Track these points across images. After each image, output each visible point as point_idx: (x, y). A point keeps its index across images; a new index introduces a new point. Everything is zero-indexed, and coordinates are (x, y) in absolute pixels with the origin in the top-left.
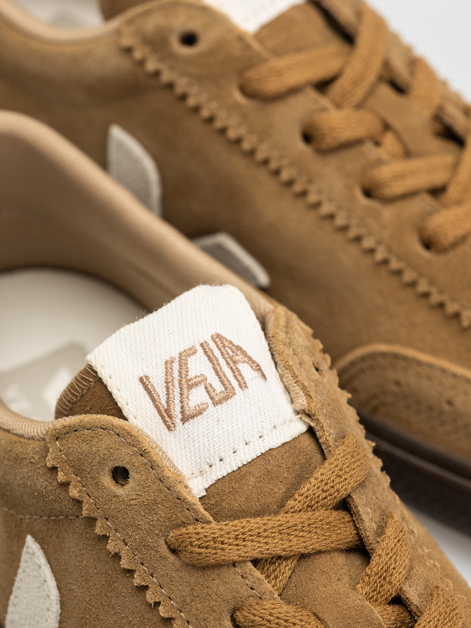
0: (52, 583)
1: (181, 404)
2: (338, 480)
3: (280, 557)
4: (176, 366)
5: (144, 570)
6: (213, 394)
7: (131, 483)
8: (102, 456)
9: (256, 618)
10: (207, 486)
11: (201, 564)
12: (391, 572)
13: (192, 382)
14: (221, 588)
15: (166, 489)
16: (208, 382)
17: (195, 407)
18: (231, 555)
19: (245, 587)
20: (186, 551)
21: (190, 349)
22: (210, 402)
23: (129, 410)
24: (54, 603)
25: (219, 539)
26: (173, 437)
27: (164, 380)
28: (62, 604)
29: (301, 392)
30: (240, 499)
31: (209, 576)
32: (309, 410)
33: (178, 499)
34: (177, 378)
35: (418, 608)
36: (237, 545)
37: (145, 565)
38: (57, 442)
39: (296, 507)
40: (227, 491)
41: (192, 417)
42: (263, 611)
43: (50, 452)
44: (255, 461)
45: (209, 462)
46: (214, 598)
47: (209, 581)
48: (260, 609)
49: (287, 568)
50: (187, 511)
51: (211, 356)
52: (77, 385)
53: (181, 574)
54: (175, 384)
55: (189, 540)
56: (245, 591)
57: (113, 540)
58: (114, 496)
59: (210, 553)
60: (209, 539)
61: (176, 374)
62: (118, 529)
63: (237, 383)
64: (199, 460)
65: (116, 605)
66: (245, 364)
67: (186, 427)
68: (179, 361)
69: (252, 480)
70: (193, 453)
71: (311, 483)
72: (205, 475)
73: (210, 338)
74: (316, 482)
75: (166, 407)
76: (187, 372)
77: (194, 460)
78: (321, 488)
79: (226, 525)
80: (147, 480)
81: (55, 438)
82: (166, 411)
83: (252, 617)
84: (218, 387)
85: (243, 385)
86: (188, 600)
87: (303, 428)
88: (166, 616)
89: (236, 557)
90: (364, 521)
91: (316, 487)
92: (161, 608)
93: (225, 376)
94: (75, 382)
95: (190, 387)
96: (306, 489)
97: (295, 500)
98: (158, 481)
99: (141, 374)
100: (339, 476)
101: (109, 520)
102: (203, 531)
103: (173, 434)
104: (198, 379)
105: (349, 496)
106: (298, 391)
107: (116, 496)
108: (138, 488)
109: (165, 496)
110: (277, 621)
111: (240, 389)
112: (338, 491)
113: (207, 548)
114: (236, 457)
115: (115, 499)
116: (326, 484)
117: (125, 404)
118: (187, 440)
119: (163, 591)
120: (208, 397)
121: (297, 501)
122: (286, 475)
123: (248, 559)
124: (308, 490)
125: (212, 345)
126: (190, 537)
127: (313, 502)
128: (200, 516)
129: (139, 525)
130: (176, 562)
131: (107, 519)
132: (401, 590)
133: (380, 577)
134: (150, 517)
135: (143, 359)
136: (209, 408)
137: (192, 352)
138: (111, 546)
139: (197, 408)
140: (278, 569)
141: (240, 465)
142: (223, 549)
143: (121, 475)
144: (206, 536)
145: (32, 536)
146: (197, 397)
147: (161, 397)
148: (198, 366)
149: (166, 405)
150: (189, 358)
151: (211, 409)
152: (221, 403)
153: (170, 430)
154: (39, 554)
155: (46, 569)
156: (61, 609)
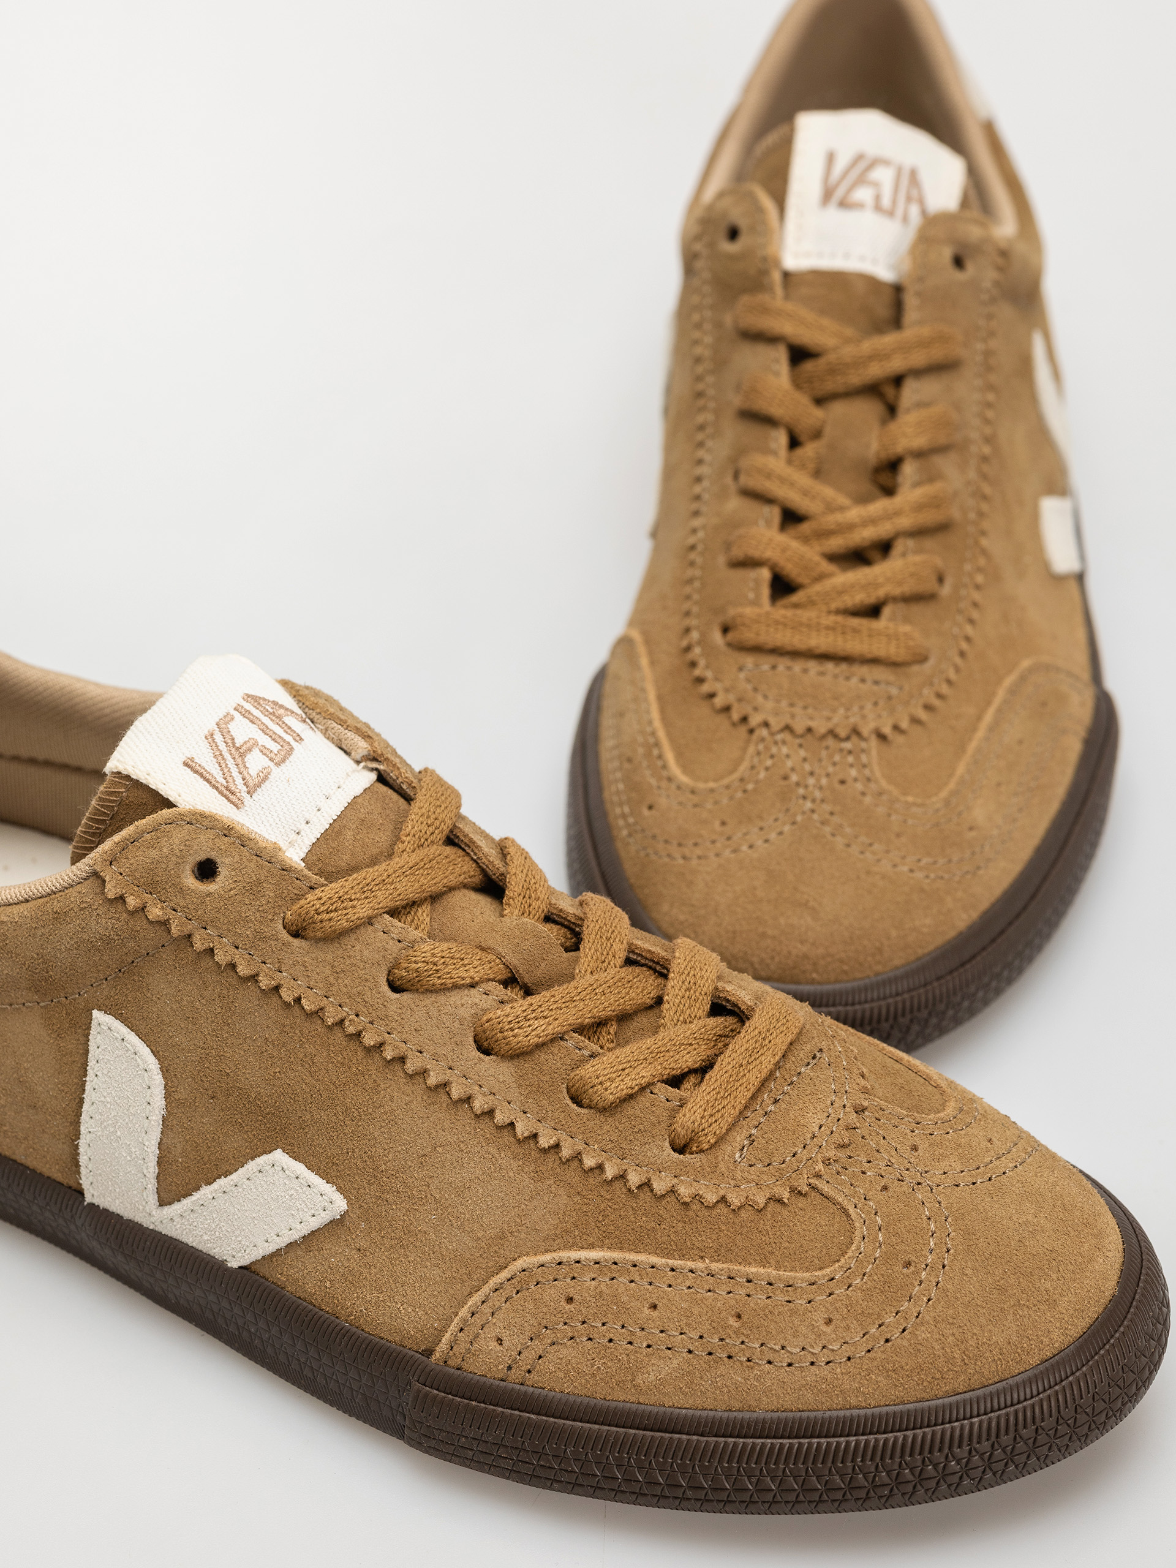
0: (145, 1051)
1: (241, 776)
2: (438, 810)
3: (414, 903)
4: (218, 738)
5: (269, 968)
6: (272, 755)
7: (223, 872)
8: (179, 855)
9: (420, 965)
10: (303, 855)
11: (335, 930)
12: (534, 887)
13: (244, 748)
14: (366, 953)
15: (267, 863)
16: (260, 744)
17: (258, 774)
18: (364, 910)
19: (391, 942)
20: (314, 923)
21: (225, 717)
22: (271, 764)
23: (184, 801)
24: (155, 1073)
25: (345, 897)
26: (245, 815)
27: (213, 755)
28: (165, 1071)
29: (357, 736)
30: (345, 857)
31: (347, 945)
32: (374, 751)
33: (283, 870)
34: (225, 750)
35: (576, 916)
36: (366, 898)
37: (267, 961)
38: (113, 867)
39: (408, 849)
40: (328, 853)
41: (259, 786)
42: (423, 955)
43: (107, 881)
44: (344, 813)
45: (295, 829)
46: (362, 967)
47: (349, 950)
48: (420, 953)
49: (424, 914)
50: (298, 882)
51: (251, 717)
52: (102, 806)
53: (314, 955)
54: (225, 757)
55: (314, 908)
56: (394, 948)
57: (220, 949)
58: (207, 896)
59: (341, 915)
60: (334, 900)
61: (222, 746)
62: (222, 934)
63: (291, 737)
64: (283, 831)
65: (242, 1029)
66: (290, 717)
67: (256, 799)
68: (220, 731)
69: (349, 834)
70: (274, 824)
71: (412, 820)
72: (295, 844)
73: (242, 700)
74: (417, 818)
75: (225, 784)
76: (233, 739)
77: (278, 832)
78: (425, 823)
79: (346, 881)
80: (241, 860)
81: (108, 863)
82: (227, 788)
83: (414, 966)
84: (275, 747)
85: (299, 739)
86: (331, 979)
87: (373, 776)
88: (313, 1008)
89: (370, 912)
90: (481, 847)
91: (419, 822)
92: (303, 1001)
93: (274, 733)
94: (98, 805)
95: (242, 756)
96: (410, 827)
97: (403, 842)
98: (255, 857)
99: (184, 759)
100: (438, 806)
101: (208, 928)
102: (324, 894)
103: (244, 811)
104: (248, 744)
105: (455, 826)
106: (353, 737)
107: (209, 894)
108: (233, 873)
109: (269, 872)
110: (443, 960)
111: (297, 743)
112: (443, 821)
113: (336, 910)
114: (323, 814)
115: (208, 899)
116: (428, 817)
117: (177, 797)
118: (262, 812)
119: (299, 982)
120: (267, 759)
121: (406, 843)
122: (381, 821)
123: (383, 911)
124: (413, 828)
125: (248, 706)
126: (313, 905)
127: (423, 840)
128: (314, 881)
129: (247, 917)
130: (303, 943)
131: (205, 928)
132: (550, 904)
133: (524, 897)
134: (258, 902)
135: (178, 742)
136: (274, 770)
137: (228, 718)
138: (220, 957)
139: (261, 774)
140: (416, 918)
141: (332, 821)
142: (354, 907)
143: (206, 870)
144: (329, 898)
145: (100, 1010)
146: (256, 762)
147: (215, 775)
148: (242, 730)
149: (224, 782)
150: (229, 726)
151: (275, 771)
152: (283, 761)
153: (238, 808)
154: (117, 1024)
155: (132, 1038)
156: (165, 1078)
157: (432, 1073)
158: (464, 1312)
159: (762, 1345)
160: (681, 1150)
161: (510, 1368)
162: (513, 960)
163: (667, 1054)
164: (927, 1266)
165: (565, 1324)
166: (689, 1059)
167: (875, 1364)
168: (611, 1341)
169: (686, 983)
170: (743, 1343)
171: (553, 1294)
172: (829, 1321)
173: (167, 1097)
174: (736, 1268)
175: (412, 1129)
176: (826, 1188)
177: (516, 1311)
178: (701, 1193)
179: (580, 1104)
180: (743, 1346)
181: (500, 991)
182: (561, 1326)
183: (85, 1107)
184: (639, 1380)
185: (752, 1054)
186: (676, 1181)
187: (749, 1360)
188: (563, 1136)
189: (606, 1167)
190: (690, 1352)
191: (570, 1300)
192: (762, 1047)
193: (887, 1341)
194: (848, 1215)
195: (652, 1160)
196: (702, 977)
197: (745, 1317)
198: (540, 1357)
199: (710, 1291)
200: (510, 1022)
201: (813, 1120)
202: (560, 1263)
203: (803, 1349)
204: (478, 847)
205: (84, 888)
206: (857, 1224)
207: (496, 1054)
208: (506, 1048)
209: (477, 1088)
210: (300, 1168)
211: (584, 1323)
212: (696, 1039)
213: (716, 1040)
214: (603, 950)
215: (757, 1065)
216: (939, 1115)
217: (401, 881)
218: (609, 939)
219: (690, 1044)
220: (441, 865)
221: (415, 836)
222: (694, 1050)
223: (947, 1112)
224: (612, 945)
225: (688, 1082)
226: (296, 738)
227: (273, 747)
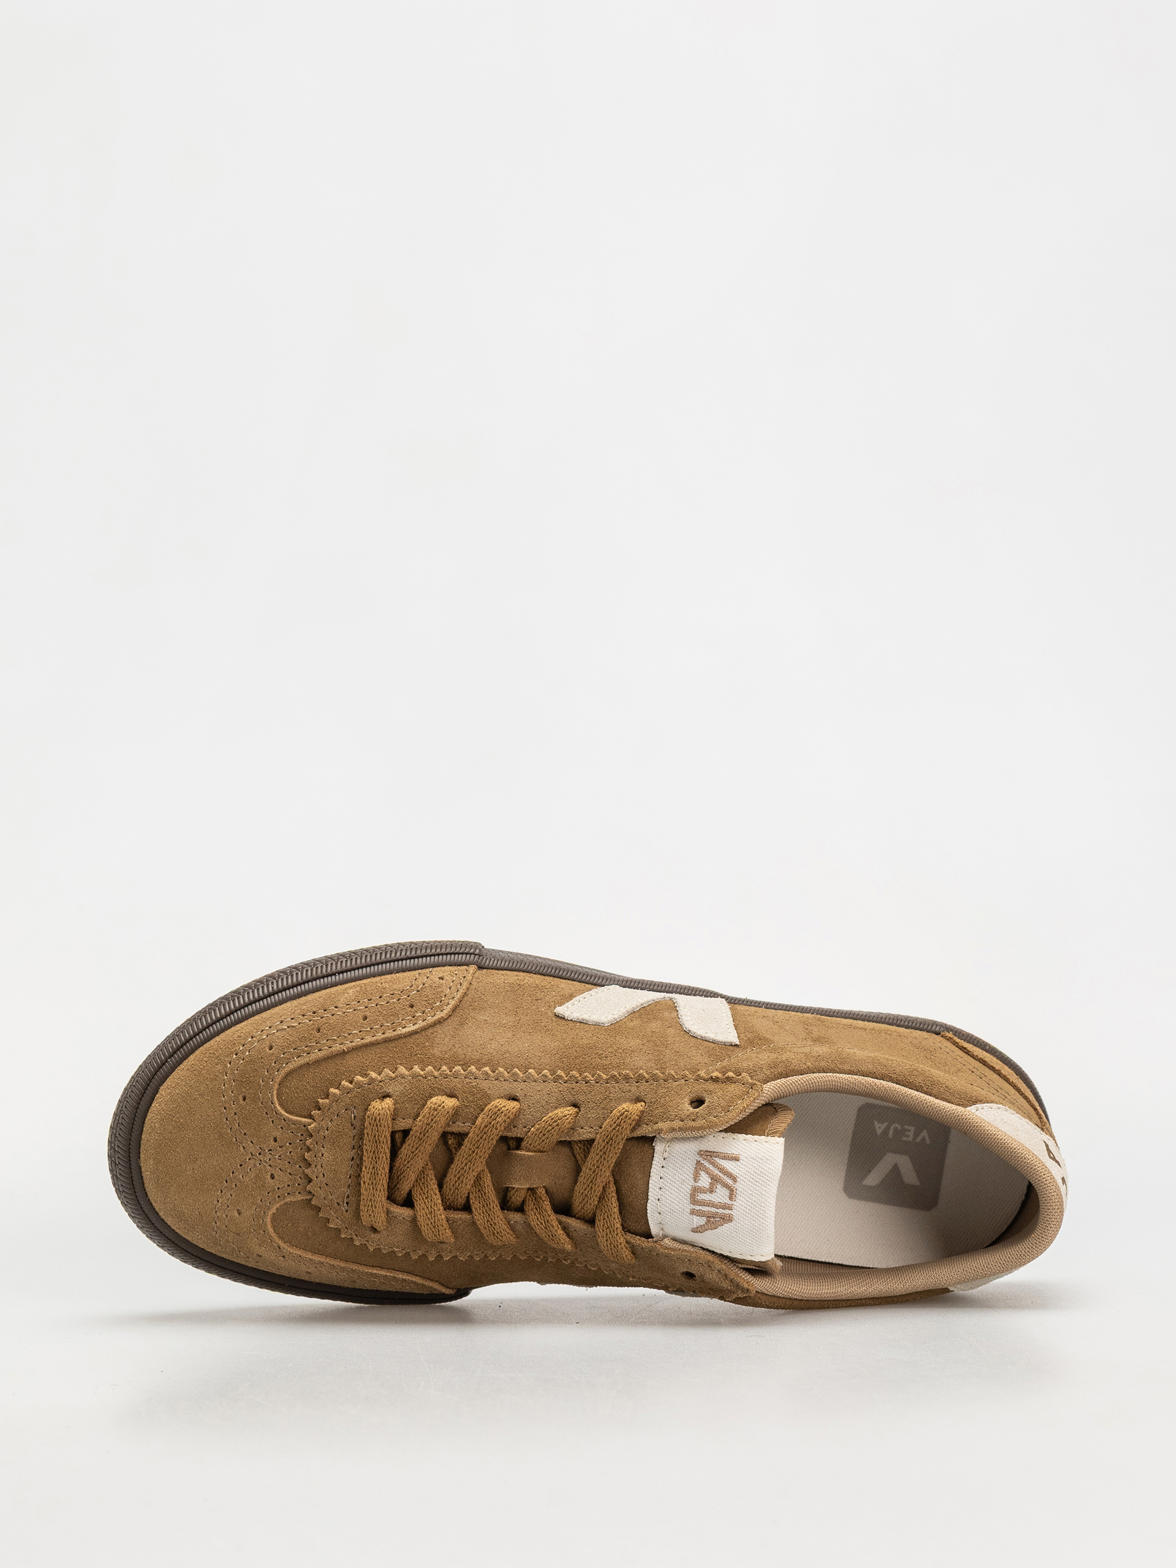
1: (708, 1169)
6: (700, 1191)
12: (539, 1215)
13: (715, 1184)
16: (708, 1193)
21: (734, 1197)
22: (697, 1186)
27: (727, 1170)
34: (722, 1177)
41: (696, 1169)
51: (721, 1207)
54: (720, 1173)
61: (725, 1179)
63: (697, 1210)
67: (694, 1161)
68: (731, 1186)
71: (615, 1208)
73: (731, 1213)
74: (614, 1212)
76: (722, 1186)
82: (711, 1157)
87: (652, 1231)
90: (576, 1223)
93: (705, 1206)
95: (712, 1181)
96: (614, 1203)
99: (740, 1160)
103: (696, 1152)
104: (714, 1189)
108: (684, 1110)
111: (692, 1209)
118: (687, 1157)
120: (700, 1187)
121: (610, 1193)
132: (526, 1213)
133: (540, 1207)
136: (694, 1183)
137: (731, 1197)
139: (699, 1176)
145: (736, 1045)
146: (705, 1181)
147: (720, 1160)
149: (714, 1159)
151: (692, 1183)
152: (692, 1192)
153: (700, 1150)
163: (416, 1147)
169: (430, 1200)
192: (372, 1183)
201: (327, 1157)
212: (408, 1168)
213: (398, 1177)
214: (482, 1196)
215: (369, 1169)
216: (270, 1213)
217: (598, 1161)
218: (484, 1206)
219: (408, 1162)
220: (586, 1192)
221: (609, 1200)
222: (405, 1160)
223: (268, 1220)
224: (479, 1203)
225: (398, 1136)
226: (693, 1212)
227: (702, 1197)
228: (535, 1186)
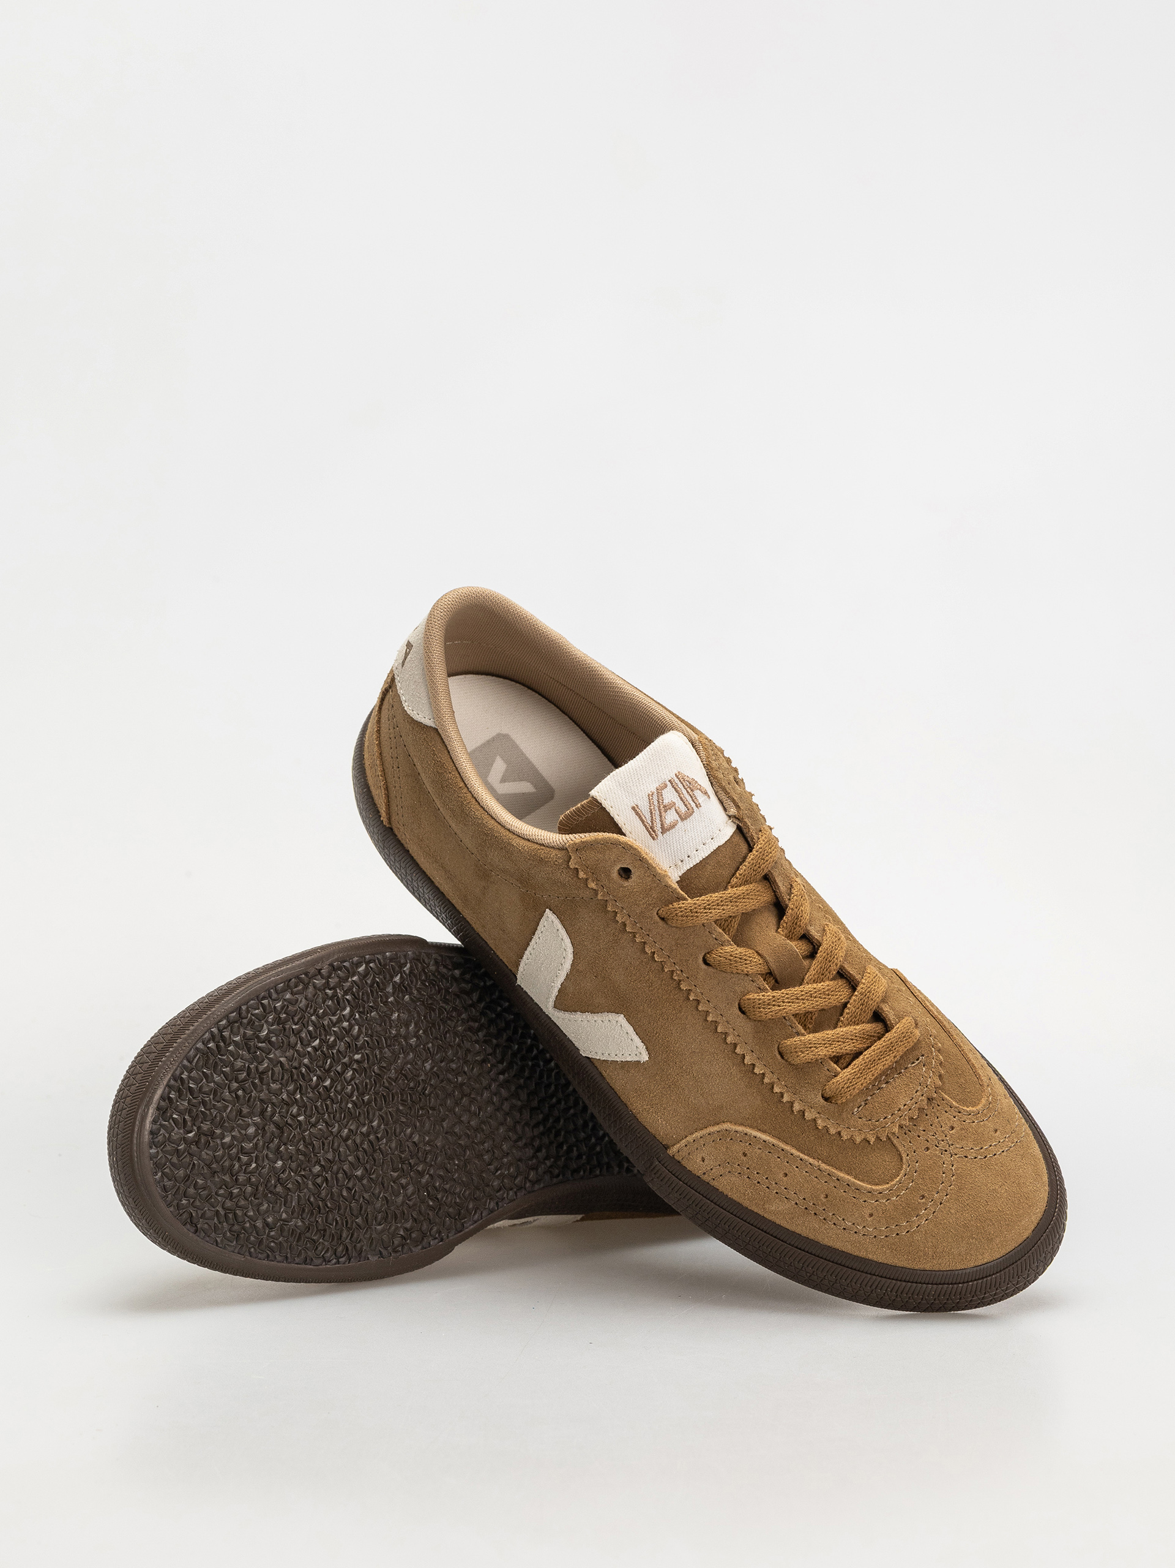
0: (567, 941)
1: (661, 823)
3: (731, 917)
4: (655, 797)
5: (643, 932)
7: (634, 877)
8: (611, 862)
10: (680, 875)
12: (800, 918)
13: (666, 807)
14: (696, 941)
15: (658, 881)
16: (676, 806)
18: (702, 920)
19: (711, 939)
20: (674, 921)
21: (662, 785)
22: (679, 819)
24: (570, 953)
25: (694, 910)
26: (657, 844)
27: (648, 807)
29: (732, 804)
30: (703, 882)
31: (687, 933)
32: (738, 815)
33: (661, 883)
34: (656, 806)
35: (817, 940)
36: (706, 913)
37: (643, 928)
38: (577, 852)
39: (738, 883)
40: (695, 876)
41: (668, 830)
42: (725, 954)
43: (572, 859)
44: (710, 855)
45: (680, 858)
46: (692, 947)
47: (687, 936)
48: (724, 952)
49: (735, 923)
50: (670, 892)
51: (677, 788)
52: (583, 810)
53: (668, 933)
54: (655, 809)
56: (712, 942)
57: (620, 914)
58: (621, 886)
59: (689, 920)
60: (688, 910)
61: (656, 803)
62: (623, 907)
63: (694, 805)
64: (674, 858)
66: (696, 790)
67: (665, 837)
68: (657, 793)
69: (709, 867)
70: (670, 853)
71: (745, 866)
72: (678, 867)
73: (674, 776)
74: (748, 865)
75: (651, 825)
76: (663, 801)
77: (671, 858)
78: (751, 869)
79: (698, 899)
80: (644, 876)
82: (651, 828)
83: (718, 958)
86: (674, 948)
87: (735, 829)
89: (705, 921)
90: (780, 884)
91: (748, 868)
93: (687, 801)
94: (582, 808)
95: (665, 811)
96: (742, 870)
97: (737, 878)
98: (652, 876)
99: (633, 804)
100: (763, 859)
101: (617, 902)
102: (684, 905)
104: (670, 805)
105: (769, 871)
106: (730, 803)
107: (623, 886)
108: (637, 880)
109: (657, 886)
110: (735, 959)
111: (696, 809)
112: (762, 869)
113: (687, 916)
114: (698, 854)
115: (622, 888)
117: (623, 825)
118: (666, 845)
119: (657, 945)
120: (677, 816)
122: (730, 861)
123: (713, 921)
124: (745, 871)
125: (677, 781)
126: (675, 911)
127: (748, 879)
128: (679, 894)
129: (639, 903)
130: (665, 926)
132: (806, 930)
133: (793, 923)
134: (648, 898)
135: (633, 794)
137: (664, 786)
139: (671, 823)
140: (730, 924)
141: (701, 859)
142: (697, 917)
143: (626, 873)
144: (685, 909)
145: (550, 910)
146: (671, 817)
147: (647, 818)
148: (669, 796)
149: (650, 823)
150: (663, 791)
151: (680, 824)
152: (686, 819)
153: (654, 839)
154: (557, 922)
155: (563, 932)
156: (574, 957)
157: (711, 1015)
158: (690, 1138)
159: (833, 1214)
160: (826, 1099)
161: (704, 1174)
162: (773, 966)
163: (837, 1043)
164: (932, 1200)
165: (739, 1165)
166: (849, 1047)
167: (887, 1243)
168: (759, 1182)
169: (862, 1001)
170: (824, 1210)
171: (738, 1148)
172: (871, 1215)
173: (572, 965)
174: (833, 1171)
175: (692, 1037)
176: (895, 1141)
177: (716, 1148)
178: (829, 1126)
179: (782, 1057)
180: (824, 1212)
181: (761, 981)
182: (736, 1166)
183: (529, 949)
184: (767, 1206)
185: (882, 1054)
186: (818, 1115)
187: (824, 1219)
188: (768, 1072)
189: (785, 1095)
190: (796, 1204)
191: (745, 1155)
192: (890, 1051)
193: (898, 1234)
194: (901, 1159)
195: (809, 1101)
196: (872, 999)
197: (829, 1198)
198: (721, 1175)
199: (816, 1177)
200: (759, 1004)
201: (903, 1100)
202: (746, 1134)
203: (854, 1224)
204: (777, 885)
205: (560, 854)
206: (904, 1166)
207: (747, 1016)
208: (753, 1016)
209: (732, 1030)
210: (630, 1029)
211: (748, 1168)
212: (856, 1037)
213: (867, 1039)
214: (825, 968)
215: (883, 1062)
216: (974, 1109)
217: (727, 905)
218: (830, 962)
219: (852, 1040)
220: (753, 897)
221: (744, 876)
222: (853, 1043)
223: (979, 1107)
224: (830, 966)
225: (843, 1062)
226: (698, 806)
227: (683, 809)
228: (783, 938)
